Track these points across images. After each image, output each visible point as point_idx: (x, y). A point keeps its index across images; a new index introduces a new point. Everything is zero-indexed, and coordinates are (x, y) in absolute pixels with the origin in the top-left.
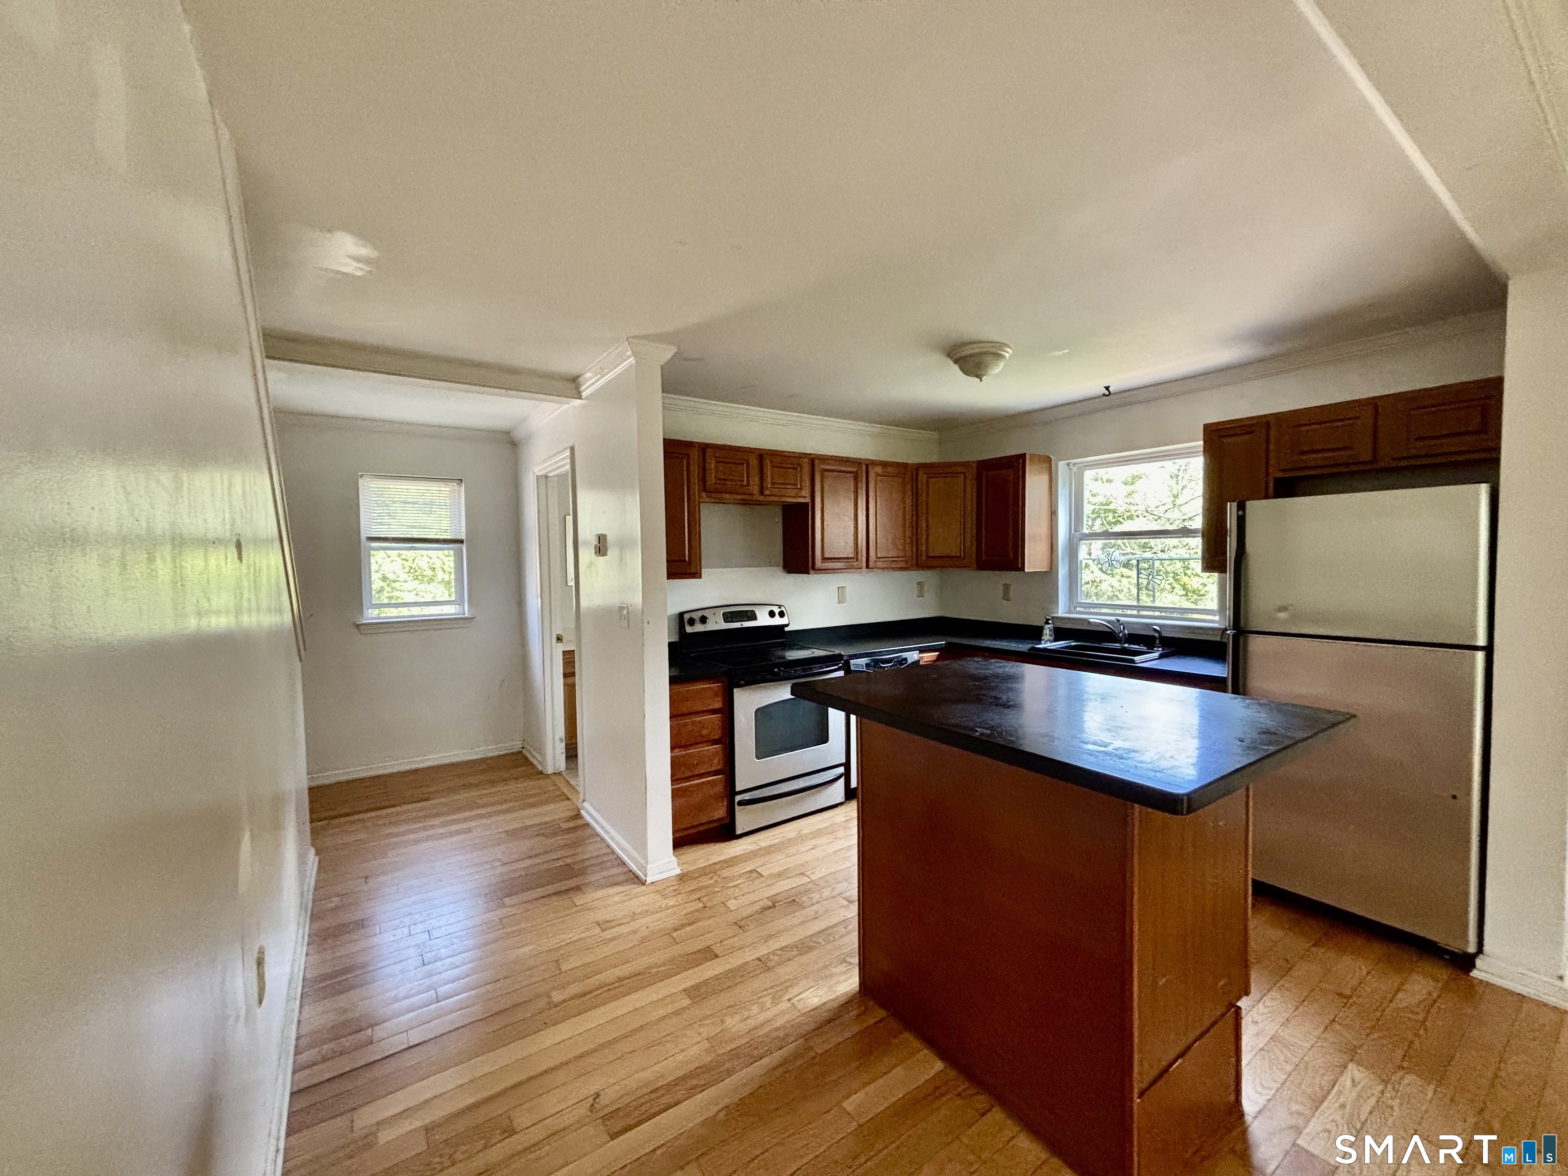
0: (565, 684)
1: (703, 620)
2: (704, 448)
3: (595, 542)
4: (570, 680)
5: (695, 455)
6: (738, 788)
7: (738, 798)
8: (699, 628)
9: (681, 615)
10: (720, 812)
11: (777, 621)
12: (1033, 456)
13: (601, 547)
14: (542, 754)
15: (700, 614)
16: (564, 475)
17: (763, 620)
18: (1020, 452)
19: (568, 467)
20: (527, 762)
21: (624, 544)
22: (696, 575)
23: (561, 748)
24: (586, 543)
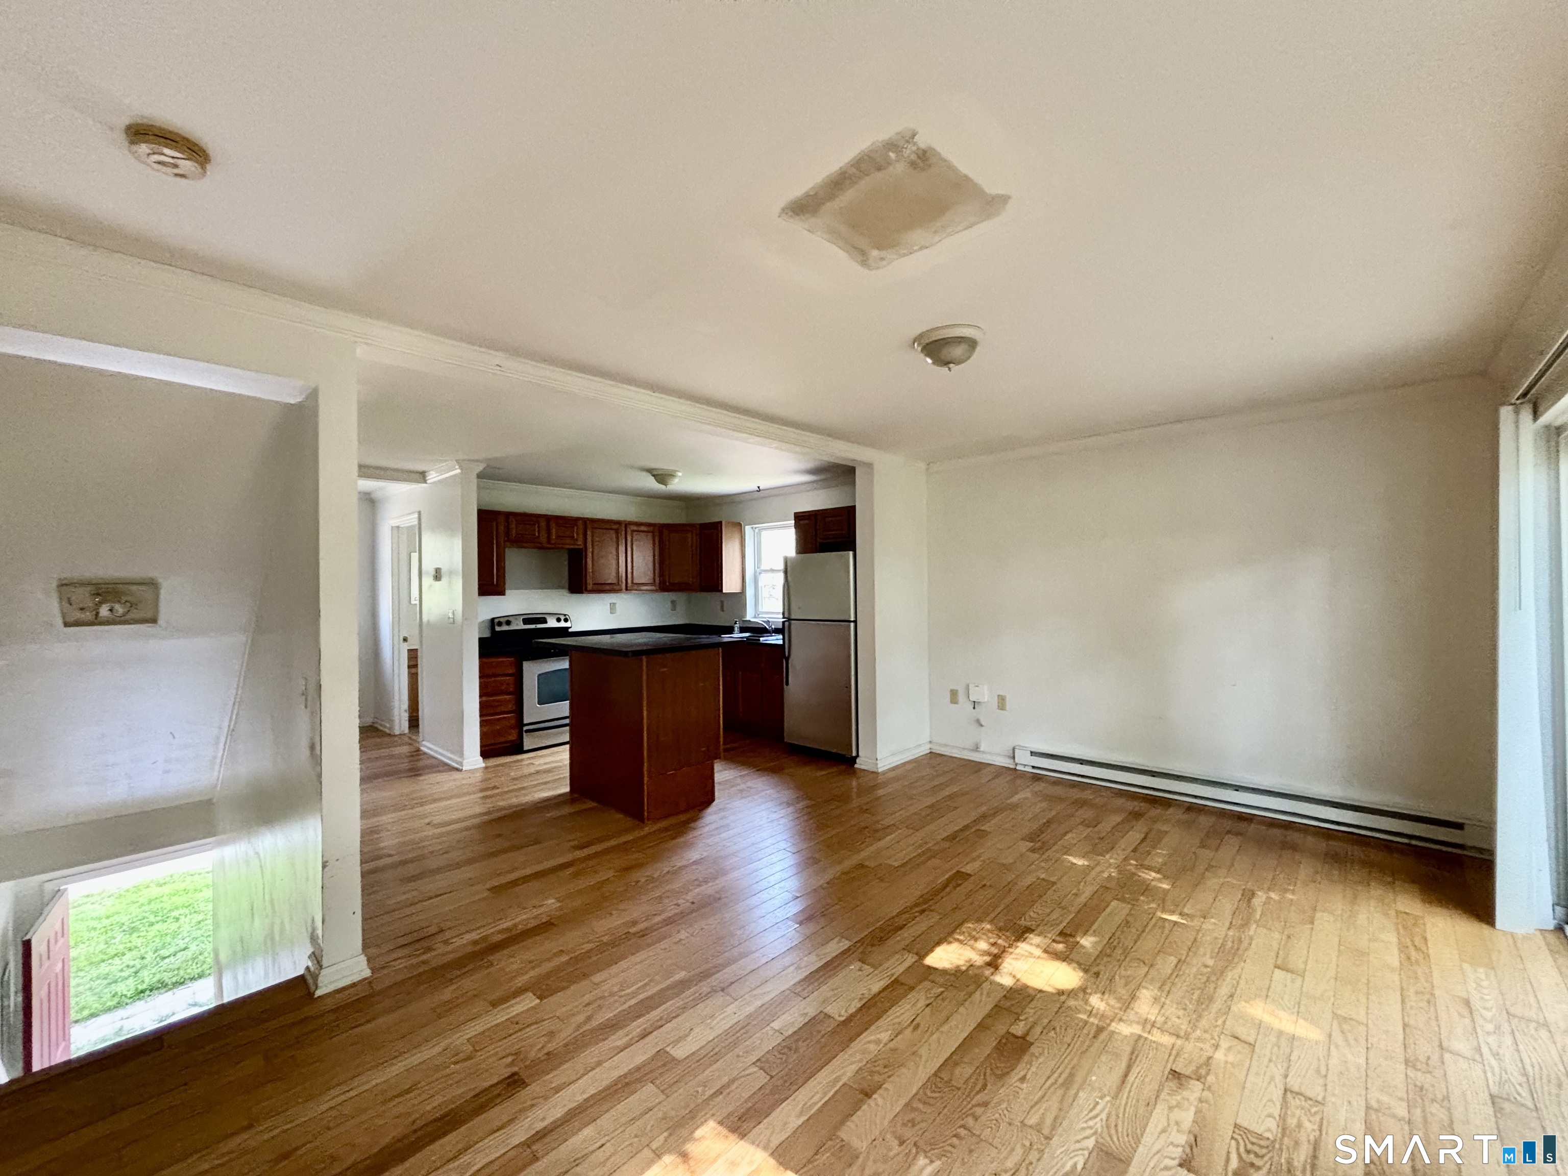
0: (409, 673)
1: (508, 623)
2: (509, 515)
3: (433, 572)
4: (413, 670)
5: (502, 519)
6: (525, 721)
7: (525, 728)
8: (505, 628)
9: (493, 620)
10: (513, 736)
11: (563, 624)
12: (728, 523)
13: (438, 575)
14: (392, 721)
15: (506, 619)
16: (412, 527)
17: (552, 623)
18: (717, 520)
19: (416, 522)
20: (377, 730)
21: (451, 573)
22: (502, 593)
23: (405, 716)
24: (428, 573)
